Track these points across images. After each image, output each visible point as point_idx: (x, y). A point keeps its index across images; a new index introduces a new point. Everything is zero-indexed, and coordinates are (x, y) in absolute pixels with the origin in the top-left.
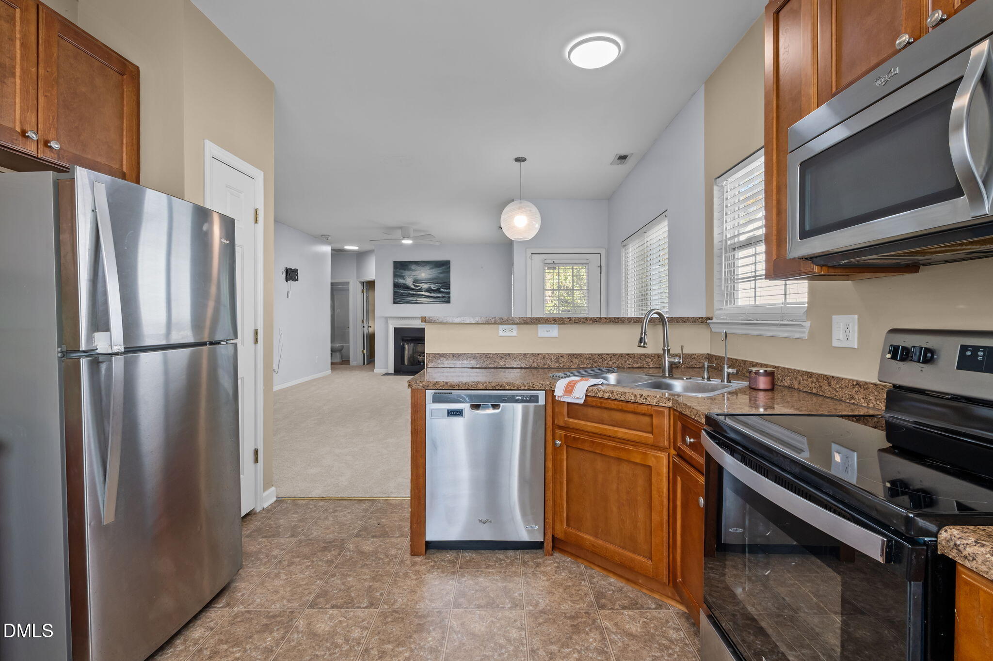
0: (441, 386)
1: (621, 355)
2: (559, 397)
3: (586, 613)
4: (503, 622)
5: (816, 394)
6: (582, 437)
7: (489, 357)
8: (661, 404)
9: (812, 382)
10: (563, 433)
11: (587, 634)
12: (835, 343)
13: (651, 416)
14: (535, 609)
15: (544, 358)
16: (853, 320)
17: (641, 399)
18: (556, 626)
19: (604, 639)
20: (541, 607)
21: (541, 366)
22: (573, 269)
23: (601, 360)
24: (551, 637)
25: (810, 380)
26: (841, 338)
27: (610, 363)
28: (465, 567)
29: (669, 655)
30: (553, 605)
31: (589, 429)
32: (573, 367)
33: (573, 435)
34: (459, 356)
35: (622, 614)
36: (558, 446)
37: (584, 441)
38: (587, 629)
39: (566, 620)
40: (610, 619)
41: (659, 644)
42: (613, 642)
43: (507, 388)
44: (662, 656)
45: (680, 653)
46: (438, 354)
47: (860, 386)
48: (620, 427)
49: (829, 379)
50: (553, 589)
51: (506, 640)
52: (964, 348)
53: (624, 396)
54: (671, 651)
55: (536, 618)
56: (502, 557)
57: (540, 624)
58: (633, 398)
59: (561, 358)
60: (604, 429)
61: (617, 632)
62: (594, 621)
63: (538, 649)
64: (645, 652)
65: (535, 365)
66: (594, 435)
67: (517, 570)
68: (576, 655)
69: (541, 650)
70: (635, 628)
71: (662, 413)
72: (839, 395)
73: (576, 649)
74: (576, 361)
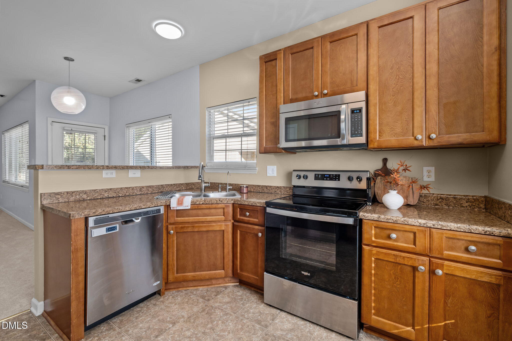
0: (99, 213)
1: (171, 185)
2: (173, 207)
3: (206, 306)
4: (177, 333)
5: (261, 192)
6: (186, 225)
7: (97, 192)
8: (228, 202)
9: (260, 188)
10: (174, 226)
11: (215, 312)
12: (268, 175)
13: (224, 208)
14: (184, 318)
15: (133, 189)
16: (275, 168)
17: (220, 202)
18: (201, 318)
19: (222, 310)
20: (186, 316)
21: (131, 194)
22: (85, 135)
23: (162, 188)
24: (204, 323)
25: (259, 188)
26: (271, 173)
27: (167, 189)
28: (122, 326)
29: (245, 300)
30: (189, 312)
31: (191, 221)
32: (149, 193)
33: (180, 226)
34: (73, 193)
35: (218, 298)
36: (173, 233)
37: (188, 227)
38: (213, 311)
39: (202, 314)
40: (217, 302)
41: (239, 299)
42: (226, 309)
43: (143, 207)
44: (244, 302)
45: (247, 298)
46: (53, 193)
47: (278, 188)
48: (207, 216)
49: (266, 187)
50: (182, 306)
51: (188, 338)
52: (315, 175)
53: (211, 202)
54: (244, 299)
55: (190, 321)
56: (138, 309)
57: (194, 322)
58: (216, 202)
59: (142, 188)
60: (200, 219)
61: (223, 305)
62: (212, 307)
63: (205, 331)
64: (238, 305)
65: (128, 194)
66: (193, 223)
67: (155, 310)
68: (220, 322)
69: (206, 330)
70: (227, 299)
71: (229, 206)
72: (271, 191)
73: (217, 320)
74: (151, 190)
